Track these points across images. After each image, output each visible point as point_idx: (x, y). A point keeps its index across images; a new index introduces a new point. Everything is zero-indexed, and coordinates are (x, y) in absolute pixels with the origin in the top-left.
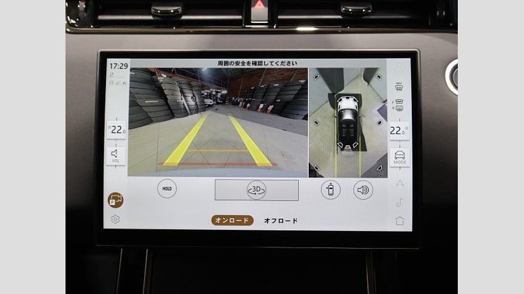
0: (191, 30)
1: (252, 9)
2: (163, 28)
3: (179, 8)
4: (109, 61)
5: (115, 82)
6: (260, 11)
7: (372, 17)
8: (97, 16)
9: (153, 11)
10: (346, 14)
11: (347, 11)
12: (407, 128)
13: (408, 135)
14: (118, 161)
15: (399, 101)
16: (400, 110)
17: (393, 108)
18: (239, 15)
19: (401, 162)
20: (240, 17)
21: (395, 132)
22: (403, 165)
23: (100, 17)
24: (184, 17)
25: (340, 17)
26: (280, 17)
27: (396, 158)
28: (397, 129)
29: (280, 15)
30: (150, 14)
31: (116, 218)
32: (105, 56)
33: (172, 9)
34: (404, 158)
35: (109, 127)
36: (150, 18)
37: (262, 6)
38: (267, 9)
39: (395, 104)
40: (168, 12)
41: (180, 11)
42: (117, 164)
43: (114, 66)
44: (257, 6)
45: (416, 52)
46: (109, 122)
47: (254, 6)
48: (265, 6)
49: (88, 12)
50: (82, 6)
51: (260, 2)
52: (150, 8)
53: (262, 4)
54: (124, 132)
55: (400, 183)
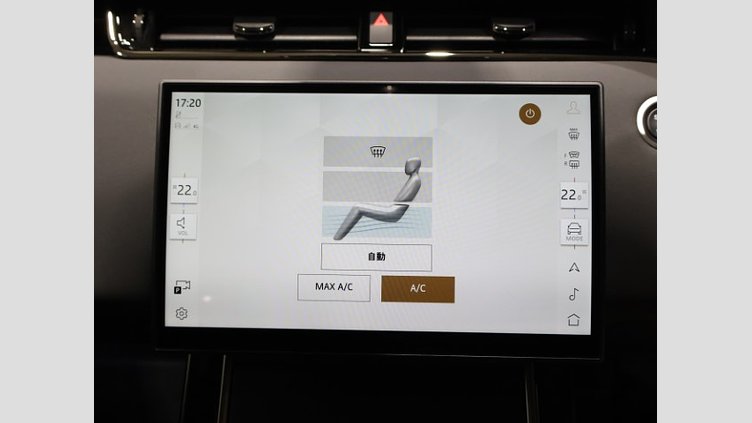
0: (286, 55)
1: (371, 27)
2: (249, 51)
3: (271, 25)
4: (176, 96)
5: (183, 125)
6: (381, 27)
7: (535, 39)
8: (159, 34)
9: (235, 28)
10: (499, 34)
11: (501, 29)
12: (584, 192)
13: (586, 201)
14: (186, 233)
15: (574, 154)
16: (575, 166)
17: (566, 163)
18: (353, 34)
19: (576, 239)
20: (354, 38)
21: (567, 196)
22: (580, 243)
23: (164, 37)
24: (277, 38)
25: (491, 38)
26: (408, 38)
27: (569, 233)
28: (570, 193)
29: (410, 35)
30: (230, 32)
31: (182, 312)
32: (169, 89)
33: (261, 26)
34: (580, 233)
35: (175, 187)
36: (231, 38)
37: (385, 23)
38: (390, 27)
39: (568, 158)
40: (256, 30)
41: (272, 28)
42: (183, 237)
43: (181, 102)
44: (378, 20)
45: (598, 86)
46: (175, 180)
47: (374, 23)
48: (389, 22)
49: (146, 32)
50: (138, 20)
51: (381, 17)
52: (231, 25)
53: (384, 20)
54: (195, 193)
55: (574, 268)
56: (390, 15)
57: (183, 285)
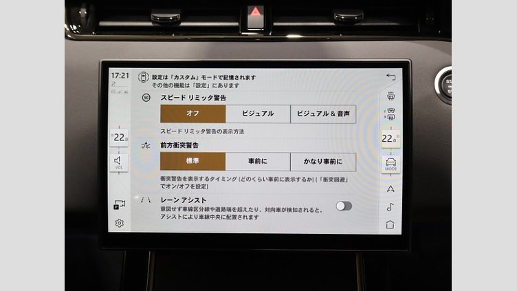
0: (189, 37)
1: (249, 16)
2: (162, 35)
3: (178, 15)
4: (111, 70)
5: (117, 91)
6: (256, 17)
7: (363, 24)
8: (98, 23)
9: (152, 17)
10: (338, 21)
11: (339, 18)
12: (398, 136)
13: (399, 143)
14: (121, 168)
15: (392, 110)
16: (391, 119)
17: (385, 117)
18: (236, 22)
19: (392, 169)
20: (237, 24)
21: (386, 140)
22: (395, 172)
23: (102, 24)
24: (183, 24)
25: (333, 24)
26: (275, 24)
27: (387, 165)
28: (388, 137)
29: (276, 22)
30: (149, 20)
31: (119, 223)
32: (106, 66)
33: (171, 16)
34: (394, 165)
35: (112, 135)
36: (150, 24)
37: (258, 14)
38: (263, 16)
39: (387, 113)
40: (167, 19)
41: (179, 17)
42: (120, 170)
43: (115, 75)
44: (253, 14)
45: (408, 62)
46: (112, 130)
47: (250, 13)
48: (261, 13)
49: (89, 21)
50: (83, 12)
51: (256, 9)
52: (150, 15)
53: (258, 12)
54: (127, 139)
55: (391, 189)
56: (262, 7)
57: (120, 204)
